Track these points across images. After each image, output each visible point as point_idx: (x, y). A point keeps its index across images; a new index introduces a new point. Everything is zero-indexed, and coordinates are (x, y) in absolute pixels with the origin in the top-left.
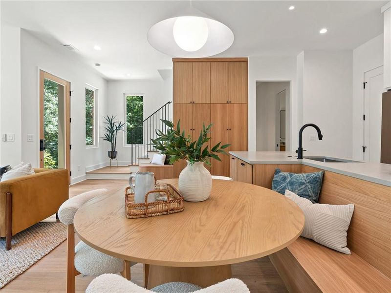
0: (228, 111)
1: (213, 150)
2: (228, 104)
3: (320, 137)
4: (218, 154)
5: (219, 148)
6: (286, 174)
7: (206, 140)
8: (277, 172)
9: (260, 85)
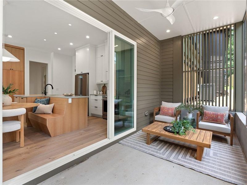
0: (11, 74)
1: (13, 91)
2: (11, 71)
3: (53, 88)
4: (15, 92)
5: (15, 90)
6: (39, 100)
7: (10, 88)
8: (36, 99)
9: (31, 63)
